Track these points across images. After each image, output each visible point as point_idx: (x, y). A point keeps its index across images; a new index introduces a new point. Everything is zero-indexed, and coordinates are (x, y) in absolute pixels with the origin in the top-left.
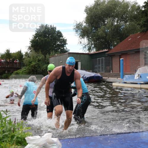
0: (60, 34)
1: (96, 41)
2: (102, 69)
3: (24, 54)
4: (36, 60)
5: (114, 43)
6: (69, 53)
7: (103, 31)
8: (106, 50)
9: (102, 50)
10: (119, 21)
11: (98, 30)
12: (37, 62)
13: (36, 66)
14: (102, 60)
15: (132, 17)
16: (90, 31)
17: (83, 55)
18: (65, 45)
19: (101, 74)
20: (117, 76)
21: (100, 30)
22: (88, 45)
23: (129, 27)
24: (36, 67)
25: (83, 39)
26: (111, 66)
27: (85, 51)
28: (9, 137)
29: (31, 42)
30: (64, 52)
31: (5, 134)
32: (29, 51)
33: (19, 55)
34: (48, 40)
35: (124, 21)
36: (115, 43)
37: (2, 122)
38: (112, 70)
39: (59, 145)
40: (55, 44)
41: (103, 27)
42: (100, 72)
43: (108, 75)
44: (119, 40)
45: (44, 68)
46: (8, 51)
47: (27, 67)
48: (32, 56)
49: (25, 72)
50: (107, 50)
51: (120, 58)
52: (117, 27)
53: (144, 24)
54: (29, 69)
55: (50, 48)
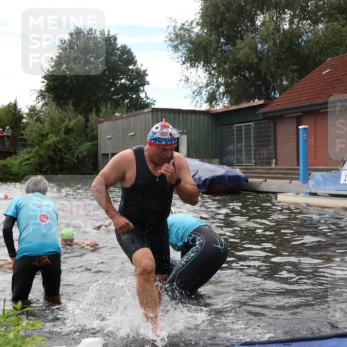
0: (127, 57)
1: (231, 77)
2: (246, 154)
3: (27, 111)
4: (60, 129)
5: (281, 82)
6: (153, 109)
7: (250, 48)
8: (257, 102)
9: (249, 102)
10: (296, 20)
11: (238, 46)
12: (63, 136)
13: (60, 146)
14: (248, 128)
15: (333, 9)
16: (214, 45)
17: (193, 115)
18: (141, 88)
19: (244, 169)
20: (290, 174)
21: (243, 45)
22: (209, 88)
23: (325, 36)
24: (60, 150)
25: (193, 70)
26: (272, 147)
27: (199, 104)
29: (45, 77)
30: (139, 105)
32: (41, 103)
33: (10, 114)
35: (310, 18)
36: (285, 83)
38: (276, 158)
40: (113, 84)
41: (251, 35)
42: (242, 163)
43: (264, 173)
44: (295, 74)
45: (82, 152)
47: (34, 150)
48: (47, 119)
49: (28, 162)
50: (262, 102)
51: (299, 124)
52: (289, 36)
54: (41, 156)
55: (99, 95)
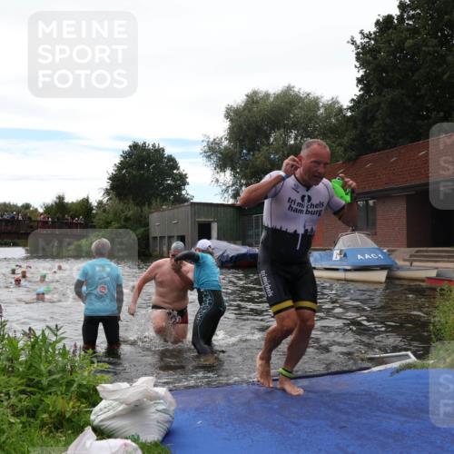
0: (172, 163)
3: (96, 204)
4: (121, 218)
6: (192, 203)
7: (265, 157)
10: (299, 138)
12: (122, 222)
15: (327, 130)
16: (238, 155)
17: (222, 208)
18: (183, 187)
21: (259, 155)
22: (234, 187)
25: (222, 174)
27: (226, 199)
28: (61, 385)
29: (109, 179)
30: (182, 200)
31: (54, 377)
32: (106, 198)
33: (84, 207)
34: (146, 175)
37: (47, 351)
39: (171, 403)
40: (162, 184)
41: (265, 148)
46: (61, 198)
48: (111, 210)
53: (351, 145)
55: (151, 192)
